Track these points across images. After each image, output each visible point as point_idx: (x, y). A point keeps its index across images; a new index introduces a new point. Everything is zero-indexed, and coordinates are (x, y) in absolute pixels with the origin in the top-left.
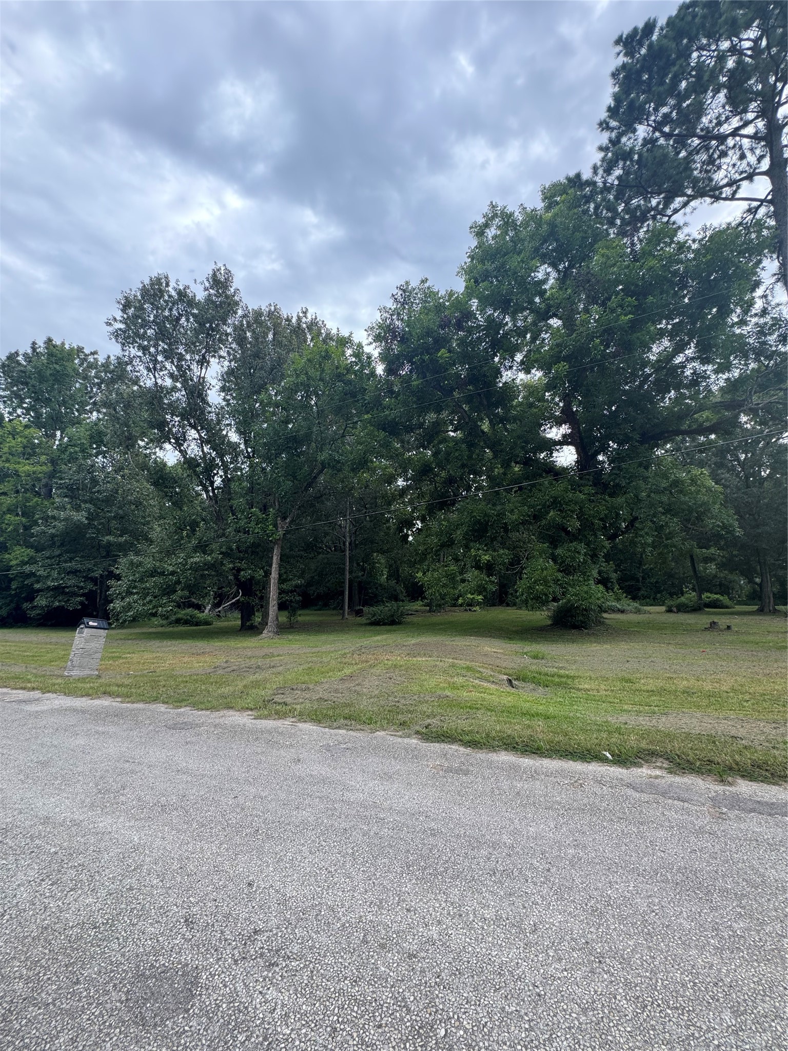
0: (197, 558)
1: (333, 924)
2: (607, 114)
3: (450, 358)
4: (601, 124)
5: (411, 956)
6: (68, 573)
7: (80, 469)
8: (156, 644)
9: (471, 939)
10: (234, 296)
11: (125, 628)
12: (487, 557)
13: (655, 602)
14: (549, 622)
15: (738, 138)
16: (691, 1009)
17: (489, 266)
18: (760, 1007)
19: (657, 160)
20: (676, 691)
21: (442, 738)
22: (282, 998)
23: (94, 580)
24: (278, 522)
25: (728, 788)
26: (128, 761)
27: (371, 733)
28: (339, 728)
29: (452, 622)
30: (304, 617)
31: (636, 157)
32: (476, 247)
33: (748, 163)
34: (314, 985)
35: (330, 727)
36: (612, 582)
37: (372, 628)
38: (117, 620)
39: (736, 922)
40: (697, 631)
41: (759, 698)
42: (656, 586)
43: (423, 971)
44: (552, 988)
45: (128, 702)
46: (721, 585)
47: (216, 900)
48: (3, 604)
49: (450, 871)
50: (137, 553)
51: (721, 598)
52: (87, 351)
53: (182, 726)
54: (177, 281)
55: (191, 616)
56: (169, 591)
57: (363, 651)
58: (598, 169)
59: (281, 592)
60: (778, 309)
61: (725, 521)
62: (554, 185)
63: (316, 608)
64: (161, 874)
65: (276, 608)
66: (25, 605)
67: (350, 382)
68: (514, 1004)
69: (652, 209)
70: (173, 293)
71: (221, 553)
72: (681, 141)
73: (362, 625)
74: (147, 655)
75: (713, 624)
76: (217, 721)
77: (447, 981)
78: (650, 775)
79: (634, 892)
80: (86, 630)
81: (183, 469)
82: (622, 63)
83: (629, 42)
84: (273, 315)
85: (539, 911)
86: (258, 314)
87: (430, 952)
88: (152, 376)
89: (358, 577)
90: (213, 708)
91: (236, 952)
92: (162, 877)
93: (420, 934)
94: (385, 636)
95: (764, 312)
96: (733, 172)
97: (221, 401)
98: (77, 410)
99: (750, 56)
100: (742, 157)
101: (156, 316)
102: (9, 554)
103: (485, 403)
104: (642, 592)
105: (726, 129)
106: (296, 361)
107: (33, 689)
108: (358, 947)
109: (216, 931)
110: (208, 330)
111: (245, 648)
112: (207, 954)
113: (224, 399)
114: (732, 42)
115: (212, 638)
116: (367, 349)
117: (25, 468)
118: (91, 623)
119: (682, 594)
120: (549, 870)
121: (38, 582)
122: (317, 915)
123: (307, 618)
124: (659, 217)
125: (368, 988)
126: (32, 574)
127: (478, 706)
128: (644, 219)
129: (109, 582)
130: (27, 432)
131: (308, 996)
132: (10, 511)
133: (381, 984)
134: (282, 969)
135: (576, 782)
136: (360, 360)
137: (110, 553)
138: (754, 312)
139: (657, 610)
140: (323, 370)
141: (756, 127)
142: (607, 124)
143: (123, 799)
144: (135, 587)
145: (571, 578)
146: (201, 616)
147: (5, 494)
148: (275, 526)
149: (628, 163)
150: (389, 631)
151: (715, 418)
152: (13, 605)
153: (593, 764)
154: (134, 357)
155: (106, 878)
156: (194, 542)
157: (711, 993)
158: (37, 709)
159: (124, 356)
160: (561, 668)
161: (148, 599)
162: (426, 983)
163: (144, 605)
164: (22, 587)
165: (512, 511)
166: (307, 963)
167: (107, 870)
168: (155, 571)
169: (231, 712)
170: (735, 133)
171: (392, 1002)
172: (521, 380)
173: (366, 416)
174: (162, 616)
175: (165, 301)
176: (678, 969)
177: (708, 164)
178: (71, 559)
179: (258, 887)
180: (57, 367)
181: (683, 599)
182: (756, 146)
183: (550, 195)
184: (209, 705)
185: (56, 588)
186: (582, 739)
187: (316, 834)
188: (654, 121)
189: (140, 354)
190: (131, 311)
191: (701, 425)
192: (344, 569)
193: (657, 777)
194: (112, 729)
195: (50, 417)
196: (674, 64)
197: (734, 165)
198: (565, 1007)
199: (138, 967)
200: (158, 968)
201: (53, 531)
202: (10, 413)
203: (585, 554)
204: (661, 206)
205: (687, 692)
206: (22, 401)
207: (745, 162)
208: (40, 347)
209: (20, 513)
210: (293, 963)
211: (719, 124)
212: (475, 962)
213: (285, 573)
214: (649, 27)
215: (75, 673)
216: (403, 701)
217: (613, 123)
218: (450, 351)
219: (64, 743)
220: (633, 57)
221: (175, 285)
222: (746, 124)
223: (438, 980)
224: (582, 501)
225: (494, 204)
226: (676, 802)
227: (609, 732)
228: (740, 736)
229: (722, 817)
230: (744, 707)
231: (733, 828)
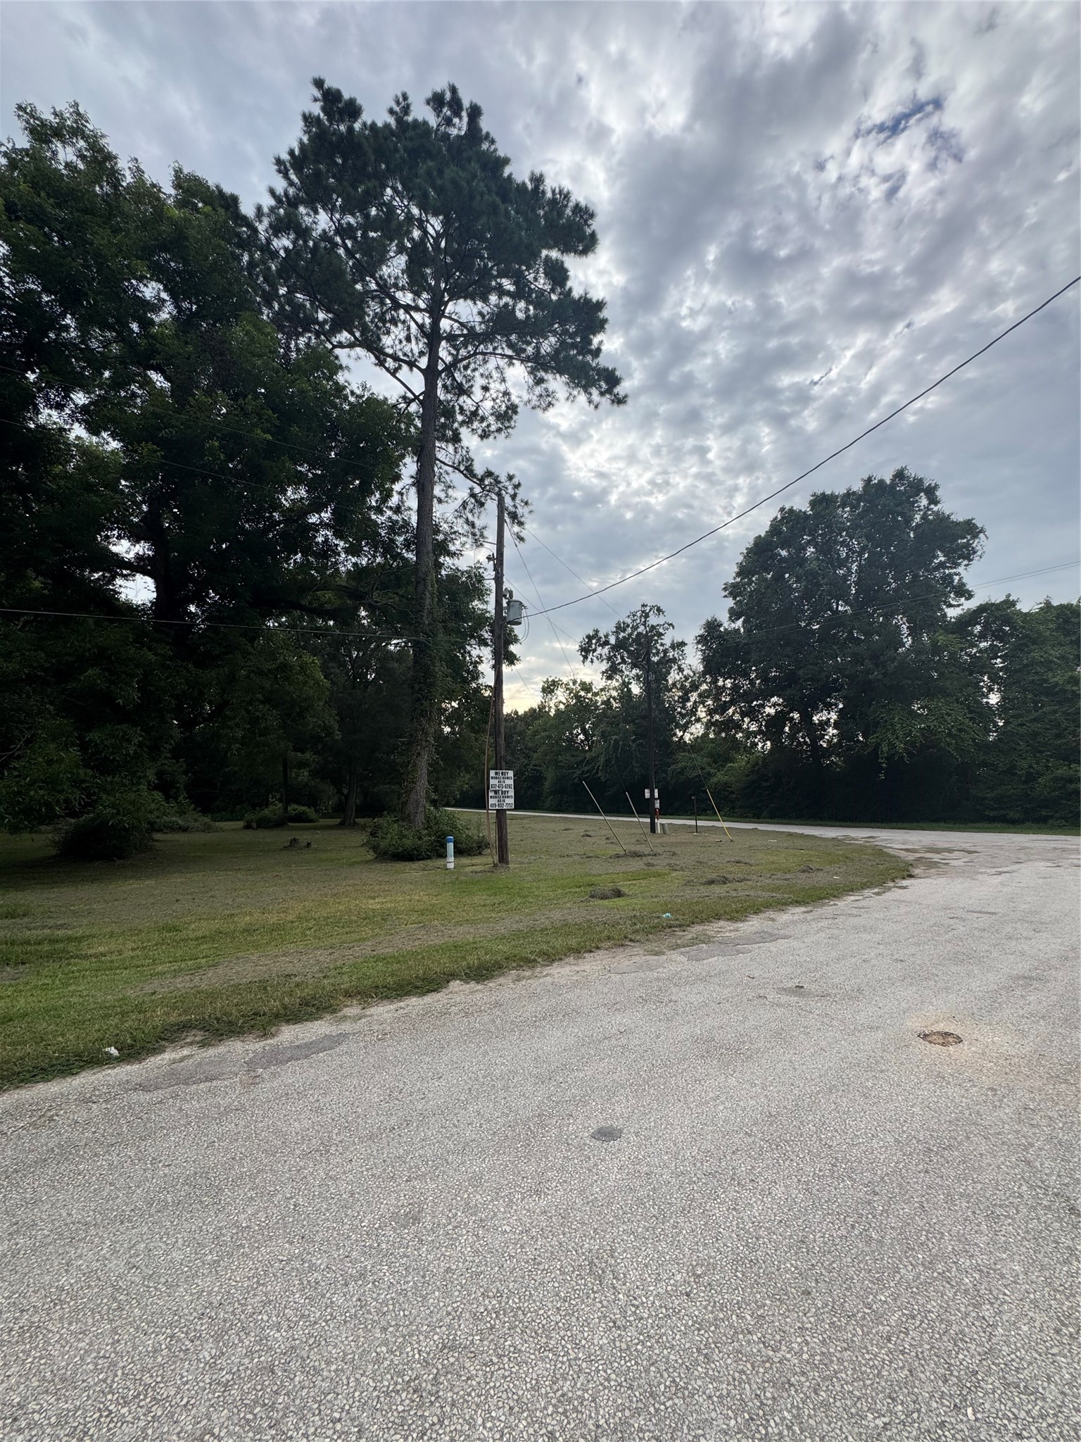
2: (288, 157)
4: (279, 163)
13: (234, 816)
14: (53, 852)
15: (407, 316)
20: (234, 932)
25: (269, 1041)
31: (311, 244)
33: (412, 350)
36: (177, 788)
40: (275, 851)
42: (236, 796)
46: (310, 796)
51: (308, 810)
58: (263, 215)
60: (410, 513)
61: (327, 721)
69: (317, 322)
75: (293, 842)
78: (174, 1059)
95: (398, 509)
96: (399, 347)
99: (431, 244)
100: (408, 339)
104: (217, 803)
105: (400, 297)
119: (267, 805)
124: (322, 337)
128: (307, 327)
135: (41, 1117)
139: (234, 827)
141: (424, 318)
142: (287, 170)
145: (109, 779)
149: (301, 242)
151: (336, 602)
153: (83, 1074)
160: (60, 927)
170: (407, 309)
172: (78, 437)
177: (379, 320)
181: (266, 812)
182: (421, 338)
186: (72, 1039)
188: (338, 220)
191: (322, 605)
193: (182, 1059)
197: (400, 341)
203: (140, 745)
204: (327, 327)
205: (248, 931)
207: (409, 346)
211: (396, 287)
217: (293, 177)
222: (416, 309)
224: (151, 664)
226: (202, 1086)
227: (123, 1014)
228: (295, 972)
229: (255, 1081)
230: (306, 936)
231: (265, 1089)
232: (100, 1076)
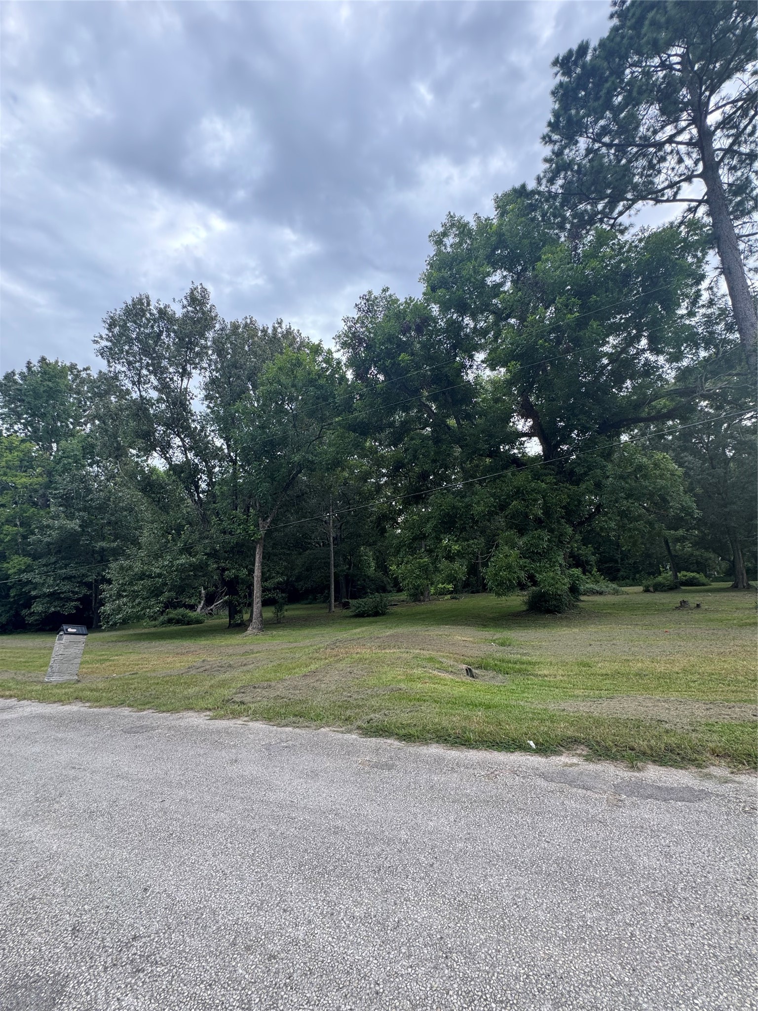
0: (183, 560)
1: (210, 927)
2: (549, 129)
3: (412, 361)
4: (544, 138)
5: (272, 957)
6: (64, 579)
7: (73, 480)
8: (145, 644)
9: (333, 938)
10: (210, 312)
11: (115, 630)
12: (456, 547)
13: (635, 582)
14: (525, 608)
15: (674, 145)
16: (515, 1002)
17: (446, 273)
18: (581, 999)
19: (594, 170)
20: (629, 674)
21: (381, 732)
22: (136, 1004)
23: (89, 585)
24: (260, 522)
25: (636, 774)
26: (74, 768)
27: (315, 730)
28: (286, 725)
29: (434, 611)
30: (291, 611)
31: (576, 167)
32: (436, 255)
33: (686, 166)
34: (171, 990)
35: (278, 725)
36: (591, 565)
37: (356, 620)
38: (108, 622)
39: (590, 912)
40: (668, 610)
41: (706, 678)
42: (634, 567)
43: (277, 973)
44: (392, 985)
45: (96, 707)
46: (698, 563)
47: (108, 907)
48: (2, 612)
49: (338, 871)
50: (128, 557)
51: (698, 576)
52: (80, 368)
53: (138, 729)
54: (159, 300)
55: (182, 616)
56: (156, 592)
57: (337, 644)
58: (541, 179)
59: (264, 590)
60: (724, 300)
61: (684, 503)
62: (506, 195)
63: (306, 602)
64: (66, 882)
65: (260, 604)
66: (24, 612)
67: (321, 387)
68: (350, 1003)
69: (599, 213)
70: (155, 312)
71: (206, 554)
72: (621, 149)
73: (347, 617)
74: (133, 657)
75: (683, 604)
76: (173, 723)
77: (296, 982)
78: (567, 763)
79: (504, 885)
80: (65, 637)
81: (169, 476)
82: (559, 82)
83: (565, 63)
84: (250, 327)
85: (408, 908)
86: (235, 327)
87: (290, 952)
88: (137, 390)
89: (343, 571)
90: (174, 710)
91: (109, 959)
92: (65, 886)
93: (287, 935)
94: (364, 629)
95: (711, 303)
96: (673, 175)
97: (206, 409)
98: (71, 423)
99: (679, 70)
100: (680, 161)
101: (138, 334)
102: (8, 563)
103: (450, 400)
104: (621, 573)
105: (662, 136)
106: (270, 369)
107: (11, 697)
108: (225, 949)
109: (98, 939)
110: (187, 344)
111: (227, 646)
112: (82, 961)
113: (208, 407)
114: (661, 58)
115: (200, 637)
116: (336, 356)
117: (22, 480)
118: (70, 630)
119: (660, 573)
120: (432, 866)
121: (35, 589)
122: (198, 919)
123: (297, 613)
124: (605, 219)
125: (220, 992)
126: (29, 582)
127: (427, 698)
128: (591, 222)
129: (101, 587)
130: (23, 446)
131: (160, 1002)
132: (8, 522)
133: (233, 987)
134: (146, 975)
135: (492, 773)
136: (331, 365)
137: (103, 558)
138: (701, 303)
139: (635, 591)
140: (295, 377)
141: (691, 133)
142: (550, 137)
143: (56, 806)
144: (125, 591)
145: (538, 565)
146: (192, 614)
147: (3, 506)
148: (257, 525)
149: (569, 173)
150: (371, 623)
151: (671, 405)
152: (12, 612)
153: (516, 753)
154: (119, 372)
155: (13, 889)
156: (180, 545)
157: (540, 986)
158: (7, 717)
159: (110, 372)
160: (525, 654)
161: (137, 601)
162: (276, 984)
163: (133, 607)
164: (20, 595)
165: (478, 503)
166: (172, 968)
167: (17, 880)
168: (144, 574)
169: (191, 713)
170: (671, 140)
171: (237, 1005)
172: (488, 376)
173: (337, 419)
174: (150, 617)
175: (148, 320)
176: (518, 962)
177: (649, 169)
178: (66, 566)
179: (153, 892)
180: (50, 384)
181: (660, 579)
182: (693, 150)
183: (502, 204)
184: (170, 707)
185: (51, 595)
186: (512, 729)
187: (225, 836)
188: (592, 133)
189: (124, 369)
190: (116, 330)
191: (659, 412)
192: (329, 563)
193: (571, 765)
194: (71, 735)
195: (46, 430)
196: (606, 81)
197: (673, 169)
198: (398, 1004)
199: (13, 977)
200: (31, 978)
201: (48, 539)
202: (7, 429)
203: (549, 541)
204: (607, 210)
205: (640, 675)
206: (19, 417)
207: (683, 166)
208: (35, 366)
209: (18, 523)
210: (158, 969)
211: (655, 132)
212: (329, 961)
213: (268, 571)
214: (583, 49)
215: (55, 679)
216: (356, 696)
217: (555, 137)
218: (412, 354)
219: (20, 751)
220: (570, 76)
221: (157, 305)
222: (680, 132)
223: (288, 981)
224: (545, 490)
225: (452, 214)
226: (580, 791)
227: (542, 720)
228: (666, 719)
229: (618, 804)
230: (690, 687)
231: (624, 815)
232: (524, 758)
